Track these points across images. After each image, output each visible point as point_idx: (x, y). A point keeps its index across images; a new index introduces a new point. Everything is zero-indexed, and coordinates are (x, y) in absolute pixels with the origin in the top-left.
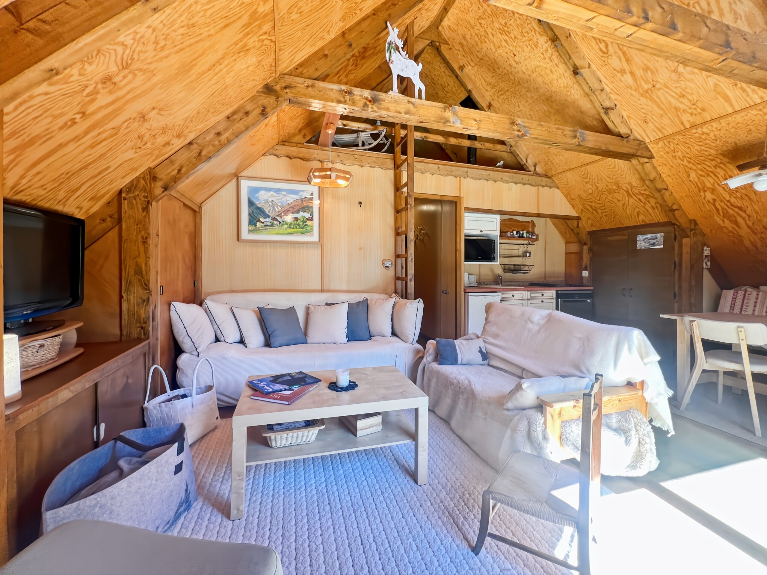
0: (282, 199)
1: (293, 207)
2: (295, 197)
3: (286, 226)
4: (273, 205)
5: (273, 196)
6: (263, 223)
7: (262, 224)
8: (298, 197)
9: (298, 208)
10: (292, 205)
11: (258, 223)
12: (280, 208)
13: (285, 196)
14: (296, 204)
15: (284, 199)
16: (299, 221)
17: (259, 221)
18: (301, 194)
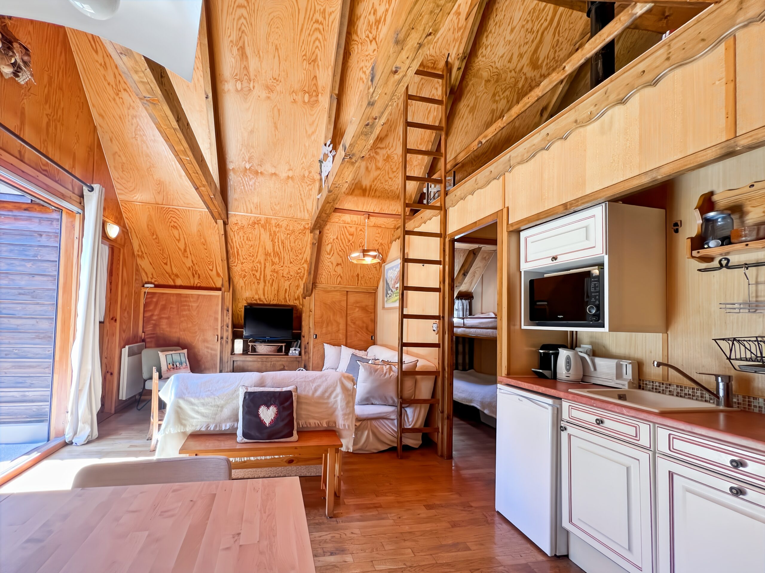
1: (397, 279)
6: (389, 294)
7: (389, 296)
10: (396, 277)
12: (393, 281)
14: (398, 275)
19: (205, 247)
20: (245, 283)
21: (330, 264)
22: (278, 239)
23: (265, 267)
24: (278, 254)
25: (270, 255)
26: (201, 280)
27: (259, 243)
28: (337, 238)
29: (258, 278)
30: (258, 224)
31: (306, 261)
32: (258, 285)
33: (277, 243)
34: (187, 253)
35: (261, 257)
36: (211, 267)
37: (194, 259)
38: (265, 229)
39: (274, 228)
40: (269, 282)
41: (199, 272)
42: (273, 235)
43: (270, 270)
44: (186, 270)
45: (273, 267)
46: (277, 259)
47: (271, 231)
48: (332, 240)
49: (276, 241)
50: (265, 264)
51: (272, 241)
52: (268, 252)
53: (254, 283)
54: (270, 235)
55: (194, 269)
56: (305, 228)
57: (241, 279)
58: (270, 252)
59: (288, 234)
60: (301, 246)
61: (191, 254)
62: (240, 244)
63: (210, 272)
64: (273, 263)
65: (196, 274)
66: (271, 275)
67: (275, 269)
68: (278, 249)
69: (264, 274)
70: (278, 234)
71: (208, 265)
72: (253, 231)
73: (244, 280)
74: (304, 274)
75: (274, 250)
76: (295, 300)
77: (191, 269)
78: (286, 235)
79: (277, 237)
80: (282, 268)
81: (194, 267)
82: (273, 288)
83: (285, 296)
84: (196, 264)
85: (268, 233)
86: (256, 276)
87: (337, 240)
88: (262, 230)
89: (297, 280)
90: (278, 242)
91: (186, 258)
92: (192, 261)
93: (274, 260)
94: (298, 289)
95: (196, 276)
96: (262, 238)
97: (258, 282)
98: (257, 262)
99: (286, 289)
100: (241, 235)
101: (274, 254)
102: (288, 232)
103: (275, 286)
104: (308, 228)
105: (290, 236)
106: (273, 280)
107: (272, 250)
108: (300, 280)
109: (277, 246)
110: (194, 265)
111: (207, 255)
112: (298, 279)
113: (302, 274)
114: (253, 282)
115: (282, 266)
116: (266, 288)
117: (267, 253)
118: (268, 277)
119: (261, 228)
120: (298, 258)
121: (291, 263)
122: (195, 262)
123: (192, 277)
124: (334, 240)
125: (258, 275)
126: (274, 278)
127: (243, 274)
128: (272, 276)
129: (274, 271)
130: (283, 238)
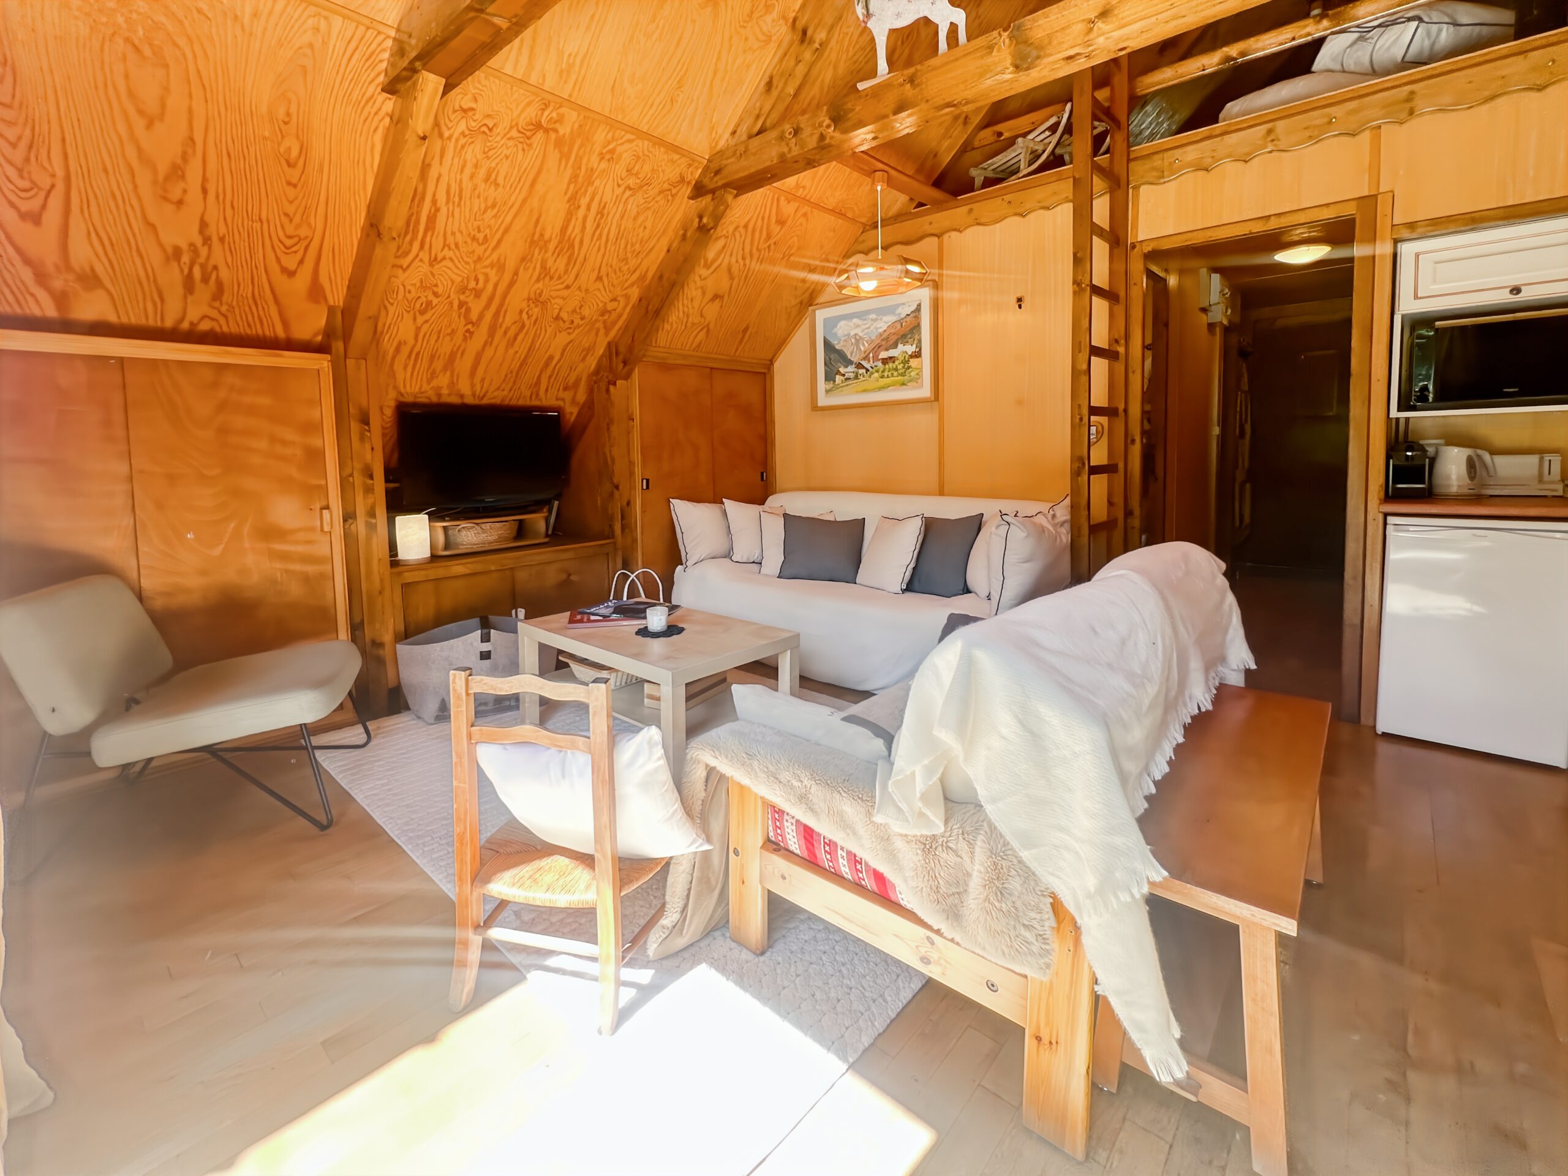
0: (869, 328)
1: (887, 339)
2: (890, 319)
3: (876, 375)
4: (858, 340)
5: (858, 326)
6: (844, 375)
7: (842, 378)
8: (894, 319)
9: (896, 337)
10: (885, 336)
11: (837, 376)
12: (866, 345)
13: (875, 320)
14: (893, 331)
15: (872, 328)
16: (897, 363)
17: (838, 372)
18: (899, 311)
19: (294, 175)
20: (418, 329)
21: (699, 292)
22: (592, 199)
23: (512, 284)
24: (572, 246)
25: (544, 248)
26: (224, 309)
27: (524, 201)
28: (746, 227)
29: (474, 316)
30: (547, 131)
31: (642, 278)
32: (465, 339)
33: (581, 213)
34: (181, 185)
35: (512, 250)
36: (291, 263)
37: (212, 216)
38: (565, 156)
39: (594, 159)
40: (505, 333)
41: (224, 274)
42: (580, 179)
43: (525, 295)
44: (155, 257)
45: (540, 285)
46: (561, 263)
47: (580, 168)
48: (731, 228)
49: (584, 202)
50: (516, 273)
51: (569, 201)
52: (542, 235)
53: (453, 332)
54: (574, 178)
55: (202, 260)
56: (682, 180)
57: (408, 318)
58: (547, 236)
59: (629, 188)
60: (647, 231)
61: (205, 191)
62: (454, 188)
63: (280, 279)
64: (545, 272)
65: (205, 279)
66: (521, 312)
67: (540, 295)
68: (577, 230)
69: (501, 305)
70: (597, 183)
71: (280, 249)
72: (520, 152)
73: (420, 319)
74: (620, 316)
75: (564, 229)
76: (565, 389)
77: (186, 259)
78: (619, 191)
79: (590, 190)
80: (565, 293)
81: (204, 251)
82: (511, 351)
83: (540, 376)
84: (222, 240)
85: (569, 171)
86: (468, 310)
87: (743, 231)
88: (553, 156)
89: (594, 331)
90: (588, 208)
91: (169, 208)
92: (203, 225)
93: (550, 263)
94: (584, 359)
95: (203, 293)
96: (540, 188)
97: (468, 331)
98: (492, 266)
99: (551, 358)
100: (469, 156)
101: (560, 242)
102: (631, 182)
103: (521, 346)
104: (689, 183)
105: (631, 196)
106: (523, 326)
107: (557, 230)
108: (602, 331)
109: (580, 220)
110: (207, 240)
111: (291, 209)
112: (598, 331)
113: (614, 316)
114: (449, 331)
115: (568, 287)
116: (489, 352)
117: (536, 237)
118: (509, 319)
119: (551, 147)
120: (625, 268)
121: (599, 278)
122: (212, 231)
123: (180, 290)
124: (737, 228)
125: (476, 307)
126: (527, 323)
127: (423, 299)
128: (525, 316)
129: (537, 300)
130: (608, 197)
